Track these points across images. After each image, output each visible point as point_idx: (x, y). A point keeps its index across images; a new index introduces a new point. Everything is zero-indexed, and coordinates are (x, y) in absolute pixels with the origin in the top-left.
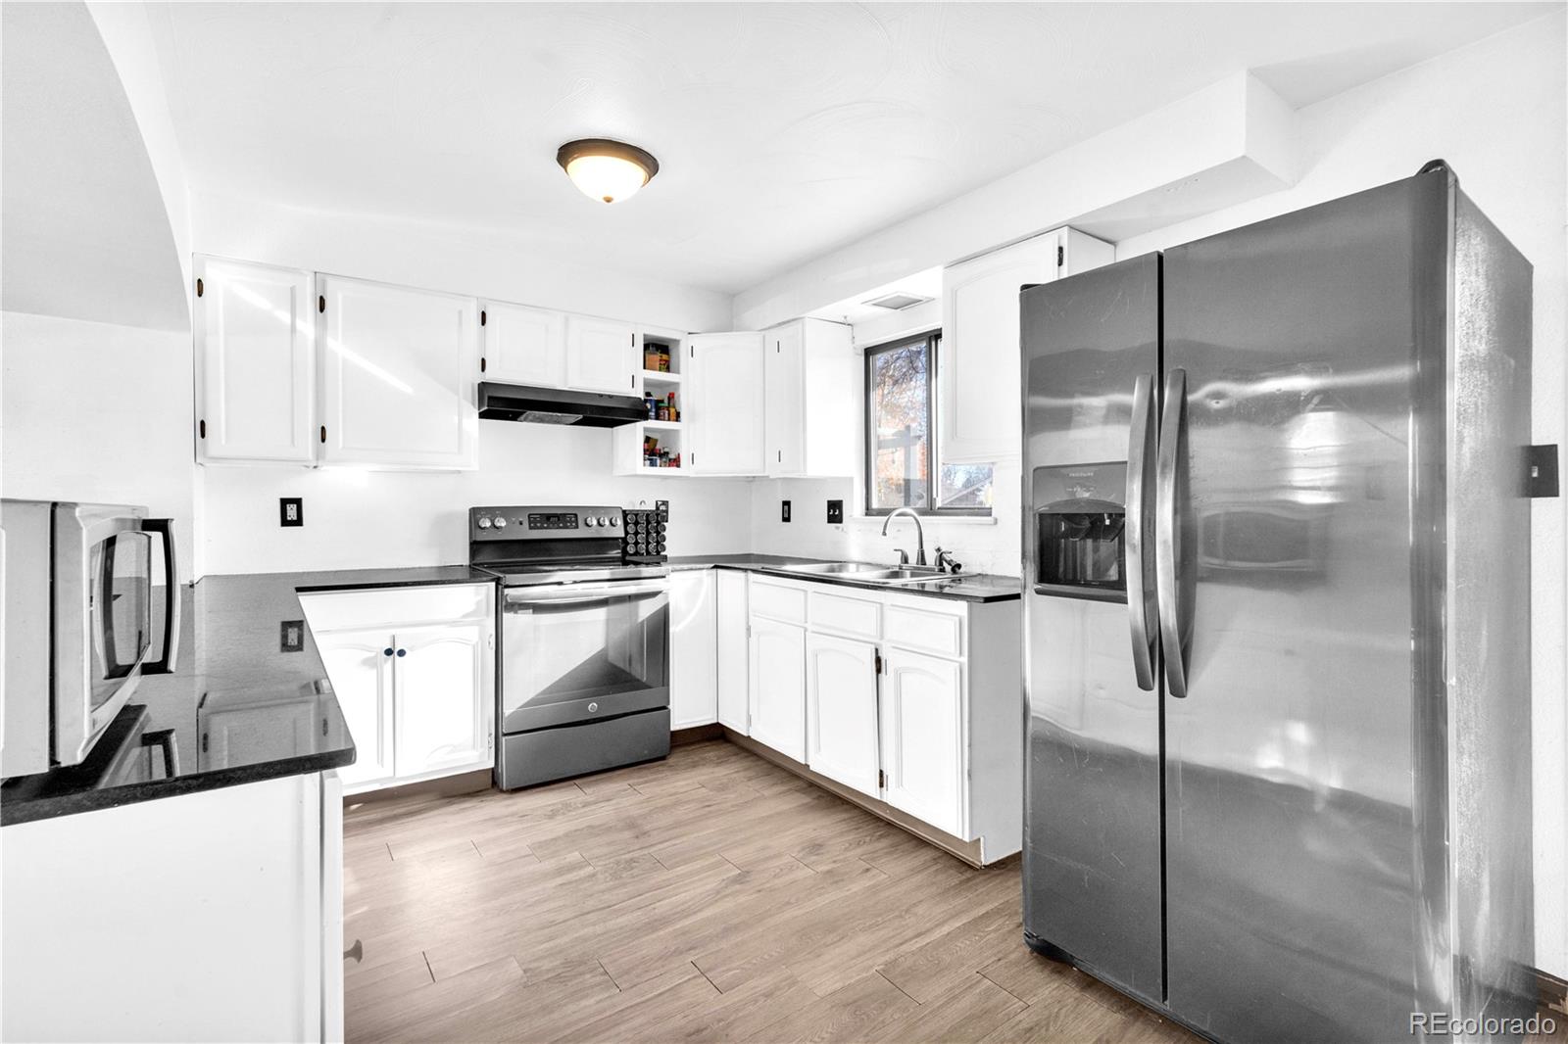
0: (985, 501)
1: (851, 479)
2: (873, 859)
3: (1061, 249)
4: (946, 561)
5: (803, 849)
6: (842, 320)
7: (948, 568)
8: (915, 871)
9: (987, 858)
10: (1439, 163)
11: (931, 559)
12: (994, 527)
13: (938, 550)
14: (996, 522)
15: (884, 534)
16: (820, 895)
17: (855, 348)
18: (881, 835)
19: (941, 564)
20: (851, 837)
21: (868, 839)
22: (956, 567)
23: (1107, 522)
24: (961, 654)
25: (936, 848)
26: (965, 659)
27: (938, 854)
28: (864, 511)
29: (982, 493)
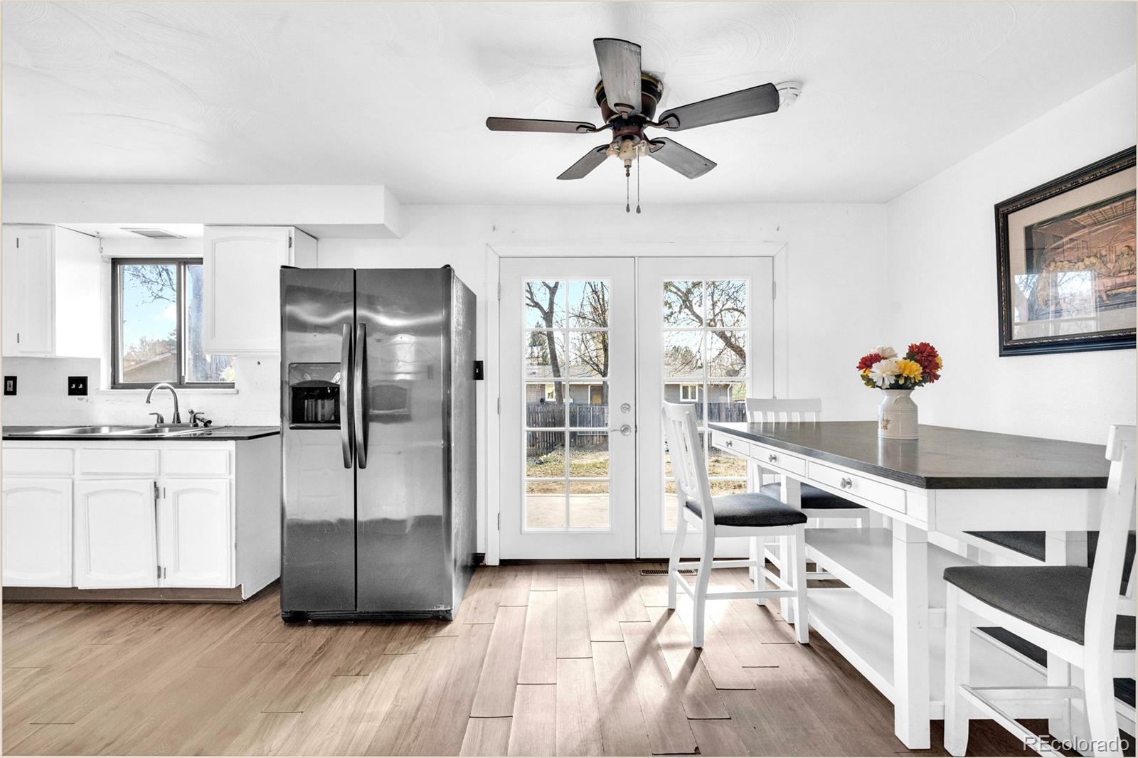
0: (225, 378)
1: (98, 360)
2: (162, 623)
3: (290, 238)
4: (199, 419)
5: (95, 638)
6: (95, 234)
7: (201, 424)
8: (196, 619)
9: (245, 596)
10: (449, 266)
11: (185, 418)
12: (236, 396)
13: (192, 412)
14: (238, 392)
15: (148, 401)
16: (127, 653)
17: (102, 256)
18: (160, 611)
19: (195, 421)
20: (136, 618)
21: (151, 615)
22: (207, 423)
23: (329, 391)
24: (230, 474)
25: (206, 603)
26: (233, 476)
27: (208, 606)
28: (110, 385)
29: (223, 373)
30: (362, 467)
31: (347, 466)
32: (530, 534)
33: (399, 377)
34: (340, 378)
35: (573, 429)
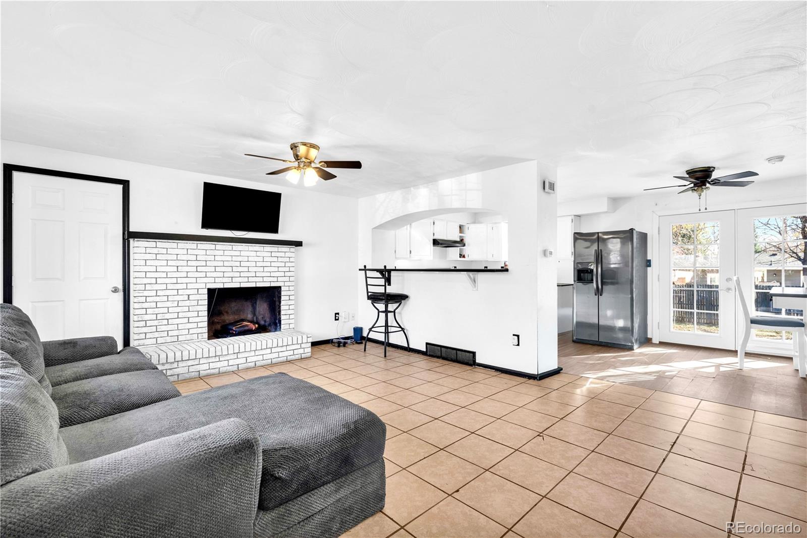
3: (572, 219)
23: (590, 271)
30: (601, 295)
31: (596, 295)
32: (673, 332)
33: (612, 266)
34: (593, 267)
35: (692, 310)
